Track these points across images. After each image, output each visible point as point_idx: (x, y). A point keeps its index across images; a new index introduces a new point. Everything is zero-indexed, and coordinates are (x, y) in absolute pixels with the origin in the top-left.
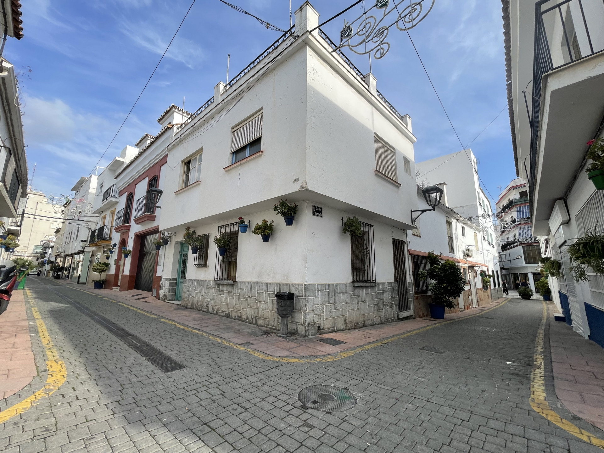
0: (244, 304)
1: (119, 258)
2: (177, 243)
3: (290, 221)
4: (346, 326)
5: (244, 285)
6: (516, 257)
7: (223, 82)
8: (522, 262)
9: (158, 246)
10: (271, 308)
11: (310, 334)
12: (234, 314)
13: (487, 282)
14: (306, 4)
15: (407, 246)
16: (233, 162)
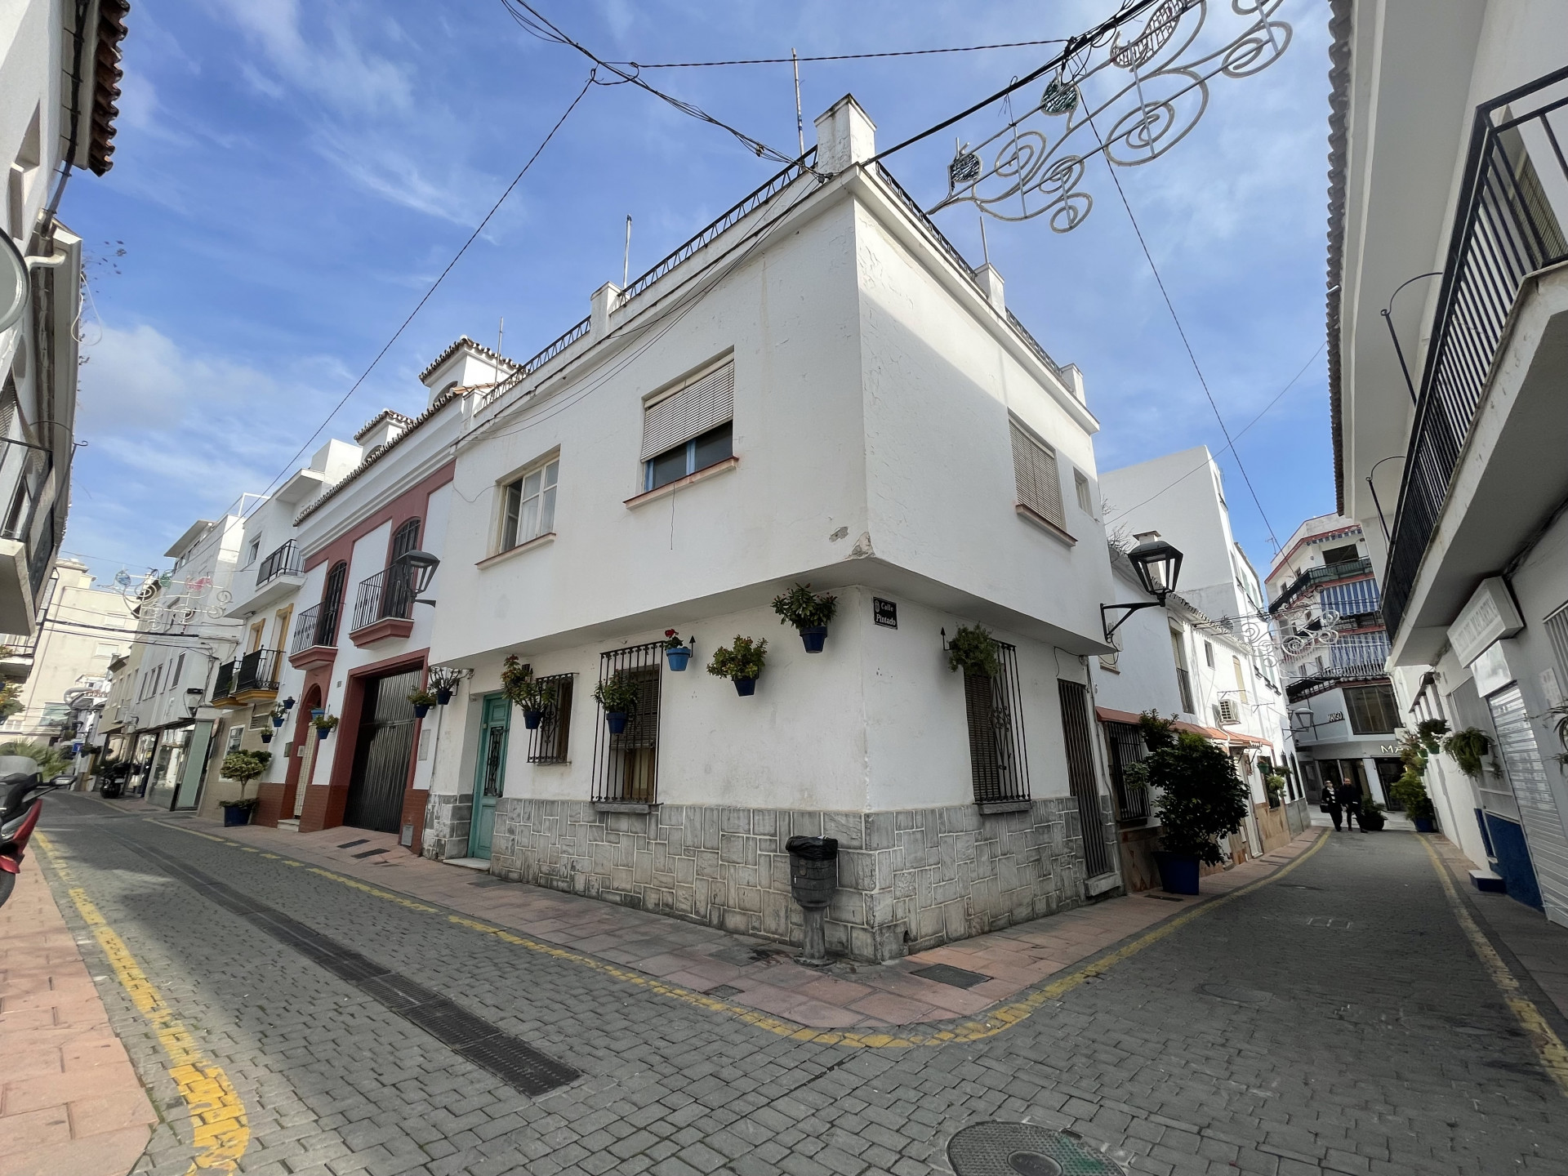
0: (681, 869)
1: (301, 738)
2: (474, 698)
3: (815, 640)
4: (970, 927)
5: (682, 816)
6: (1328, 718)
7: (616, 284)
8: (1346, 731)
9: (422, 707)
10: (765, 882)
11: (887, 955)
12: (652, 899)
13: (1277, 788)
14: (845, 101)
15: (1093, 698)
16: (647, 487)
